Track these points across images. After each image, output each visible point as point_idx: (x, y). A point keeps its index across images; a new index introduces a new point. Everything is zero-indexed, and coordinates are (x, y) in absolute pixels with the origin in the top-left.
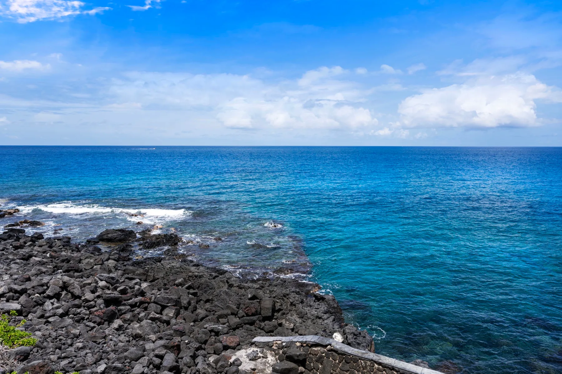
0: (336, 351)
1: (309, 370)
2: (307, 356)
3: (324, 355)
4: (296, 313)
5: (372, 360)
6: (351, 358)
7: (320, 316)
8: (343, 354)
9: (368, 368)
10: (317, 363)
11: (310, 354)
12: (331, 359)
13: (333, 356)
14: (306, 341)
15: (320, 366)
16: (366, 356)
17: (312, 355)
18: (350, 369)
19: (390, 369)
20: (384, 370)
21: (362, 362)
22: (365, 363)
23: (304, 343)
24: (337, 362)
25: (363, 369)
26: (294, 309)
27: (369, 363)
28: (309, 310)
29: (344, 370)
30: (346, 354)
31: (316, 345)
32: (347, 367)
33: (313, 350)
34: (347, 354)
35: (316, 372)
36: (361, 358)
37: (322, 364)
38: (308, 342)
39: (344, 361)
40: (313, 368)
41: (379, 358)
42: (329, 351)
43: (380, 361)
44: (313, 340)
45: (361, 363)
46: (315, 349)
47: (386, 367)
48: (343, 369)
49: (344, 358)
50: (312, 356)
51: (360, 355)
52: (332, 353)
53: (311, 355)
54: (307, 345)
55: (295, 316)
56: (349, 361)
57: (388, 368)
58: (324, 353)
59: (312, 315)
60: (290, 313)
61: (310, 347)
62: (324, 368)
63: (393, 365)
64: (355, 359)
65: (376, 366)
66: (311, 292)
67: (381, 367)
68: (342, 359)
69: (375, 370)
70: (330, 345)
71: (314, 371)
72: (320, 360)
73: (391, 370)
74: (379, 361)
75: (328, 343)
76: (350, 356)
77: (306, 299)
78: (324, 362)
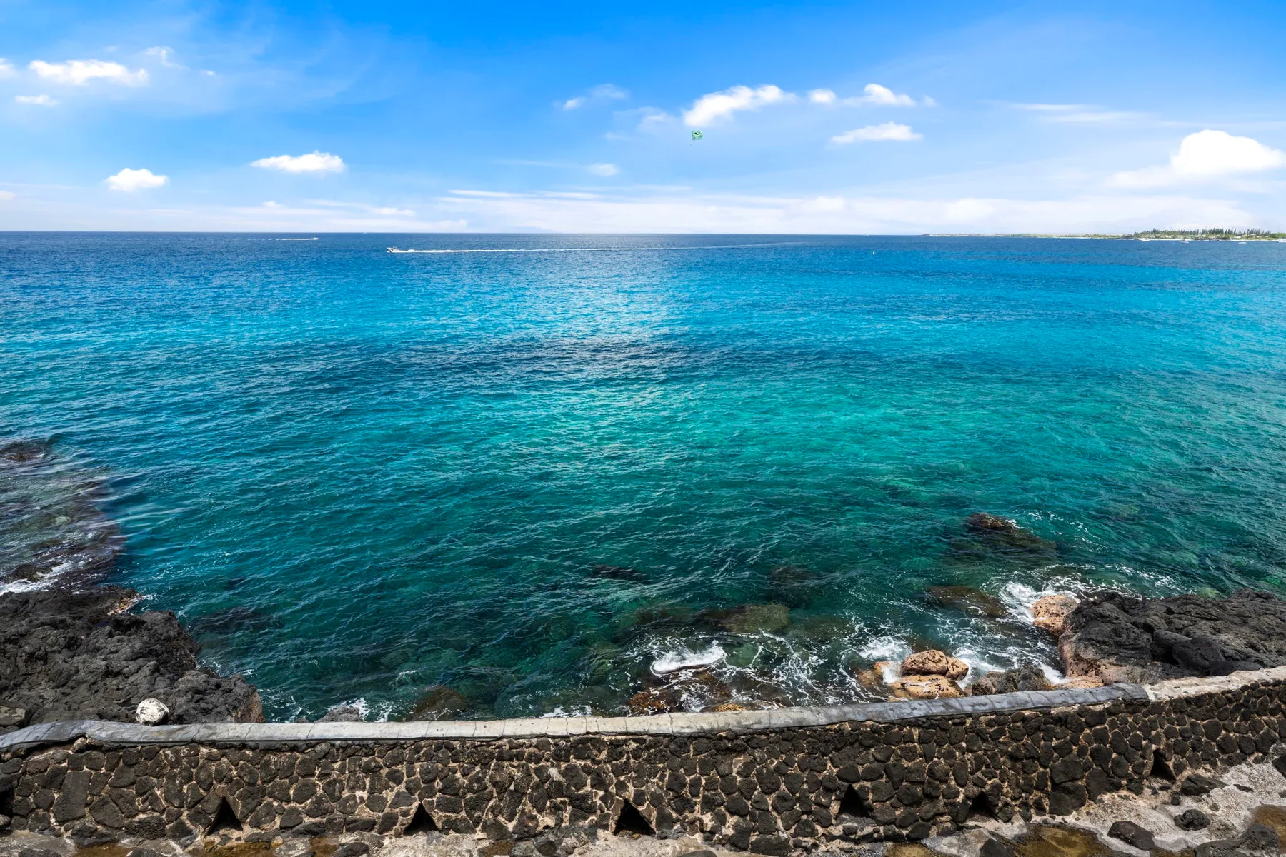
0: (97, 747)
1: (22, 816)
2: (15, 782)
3: (65, 764)
4: (46, 679)
5: (193, 741)
6: (139, 751)
7: (115, 670)
8: (116, 749)
9: (184, 761)
10: (47, 790)
11: (24, 773)
12: (85, 769)
13: (90, 759)
14: (11, 746)
15: (56, 796)
16: (179, 736)
17: (32, 774)
18: (138, 779)
19: (235, 747)
20: (224, 755)
21: (168, 752)
22: (176, 753)
23: (6, 752)
24: (104, 770)
25: (172, 768)
26: (39, 670)
27: (185, 750)
28: (84, 663)
29: (123, 784)
30: (125, 747)
31: (42, 746)
32: (131, 774)
33: (34, 761)
34: (127, 745)
35: (44, 815)
36: (164, 745)
37: (59, 789)
38: (15, 748)
39: (121, 764)
40: (34, 806)
41: (211, 732)
42: (80, 751)
43: (214, 737)
44: (31, 738)
45: (166, 756)
46: (40, 757)
47: (227, 748)
48: (120, 783)
49: (121, 757)
50: (30, 778)
51: (162, 738)
52: (89, 755)
53: (28, 777)
54: (15, 755)
55: (44, 684)
56: (134, 761)
57: (232, 746)
58: (64, 761)
59: (91, 672)
60: (25, 682)
61: (23, 757)
62: (65, 799)
63: (243, 737)
64: (148, 751)
65: (204, 751)
66: (109, 614)
67: (215, 750)
68: (114, 762)
69: (201, 761)
70: (83, 735)
71: (37, 814)
72: (54, 779)
73: (240, 749)
74: (211, 738)
75: (76, 731)
76: (134, 747)
77: (88, 635)
78: (66, 782)
